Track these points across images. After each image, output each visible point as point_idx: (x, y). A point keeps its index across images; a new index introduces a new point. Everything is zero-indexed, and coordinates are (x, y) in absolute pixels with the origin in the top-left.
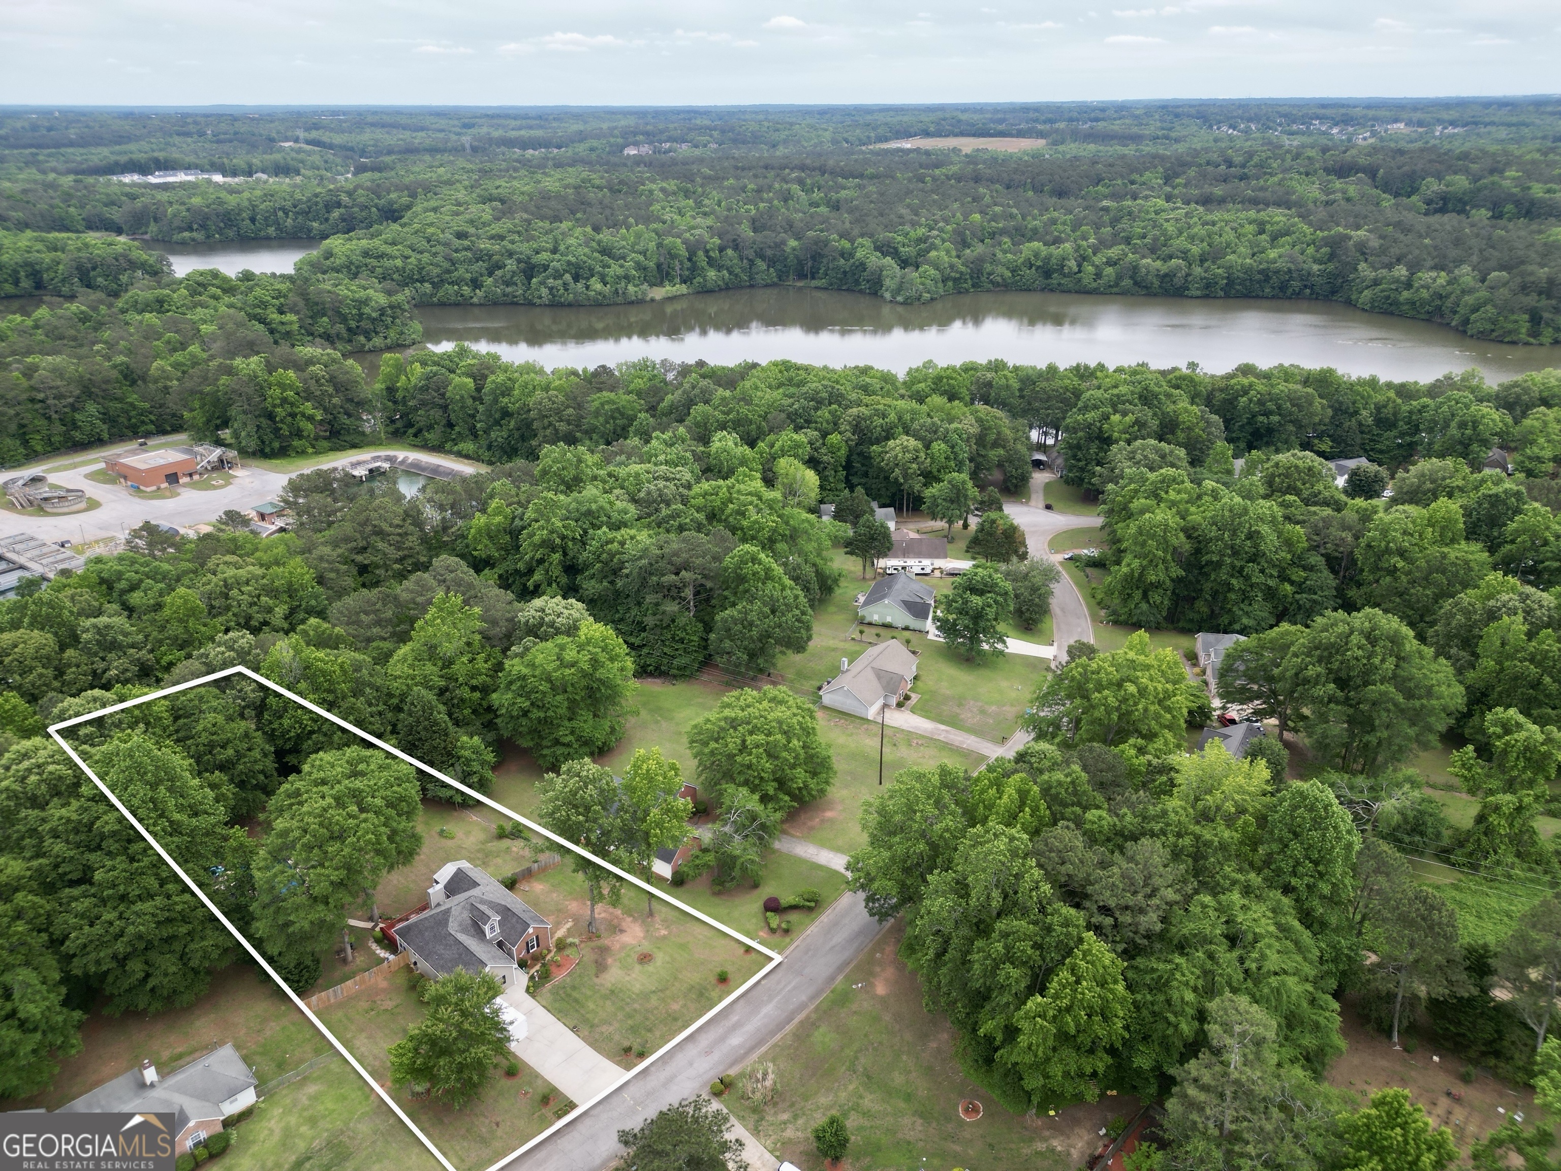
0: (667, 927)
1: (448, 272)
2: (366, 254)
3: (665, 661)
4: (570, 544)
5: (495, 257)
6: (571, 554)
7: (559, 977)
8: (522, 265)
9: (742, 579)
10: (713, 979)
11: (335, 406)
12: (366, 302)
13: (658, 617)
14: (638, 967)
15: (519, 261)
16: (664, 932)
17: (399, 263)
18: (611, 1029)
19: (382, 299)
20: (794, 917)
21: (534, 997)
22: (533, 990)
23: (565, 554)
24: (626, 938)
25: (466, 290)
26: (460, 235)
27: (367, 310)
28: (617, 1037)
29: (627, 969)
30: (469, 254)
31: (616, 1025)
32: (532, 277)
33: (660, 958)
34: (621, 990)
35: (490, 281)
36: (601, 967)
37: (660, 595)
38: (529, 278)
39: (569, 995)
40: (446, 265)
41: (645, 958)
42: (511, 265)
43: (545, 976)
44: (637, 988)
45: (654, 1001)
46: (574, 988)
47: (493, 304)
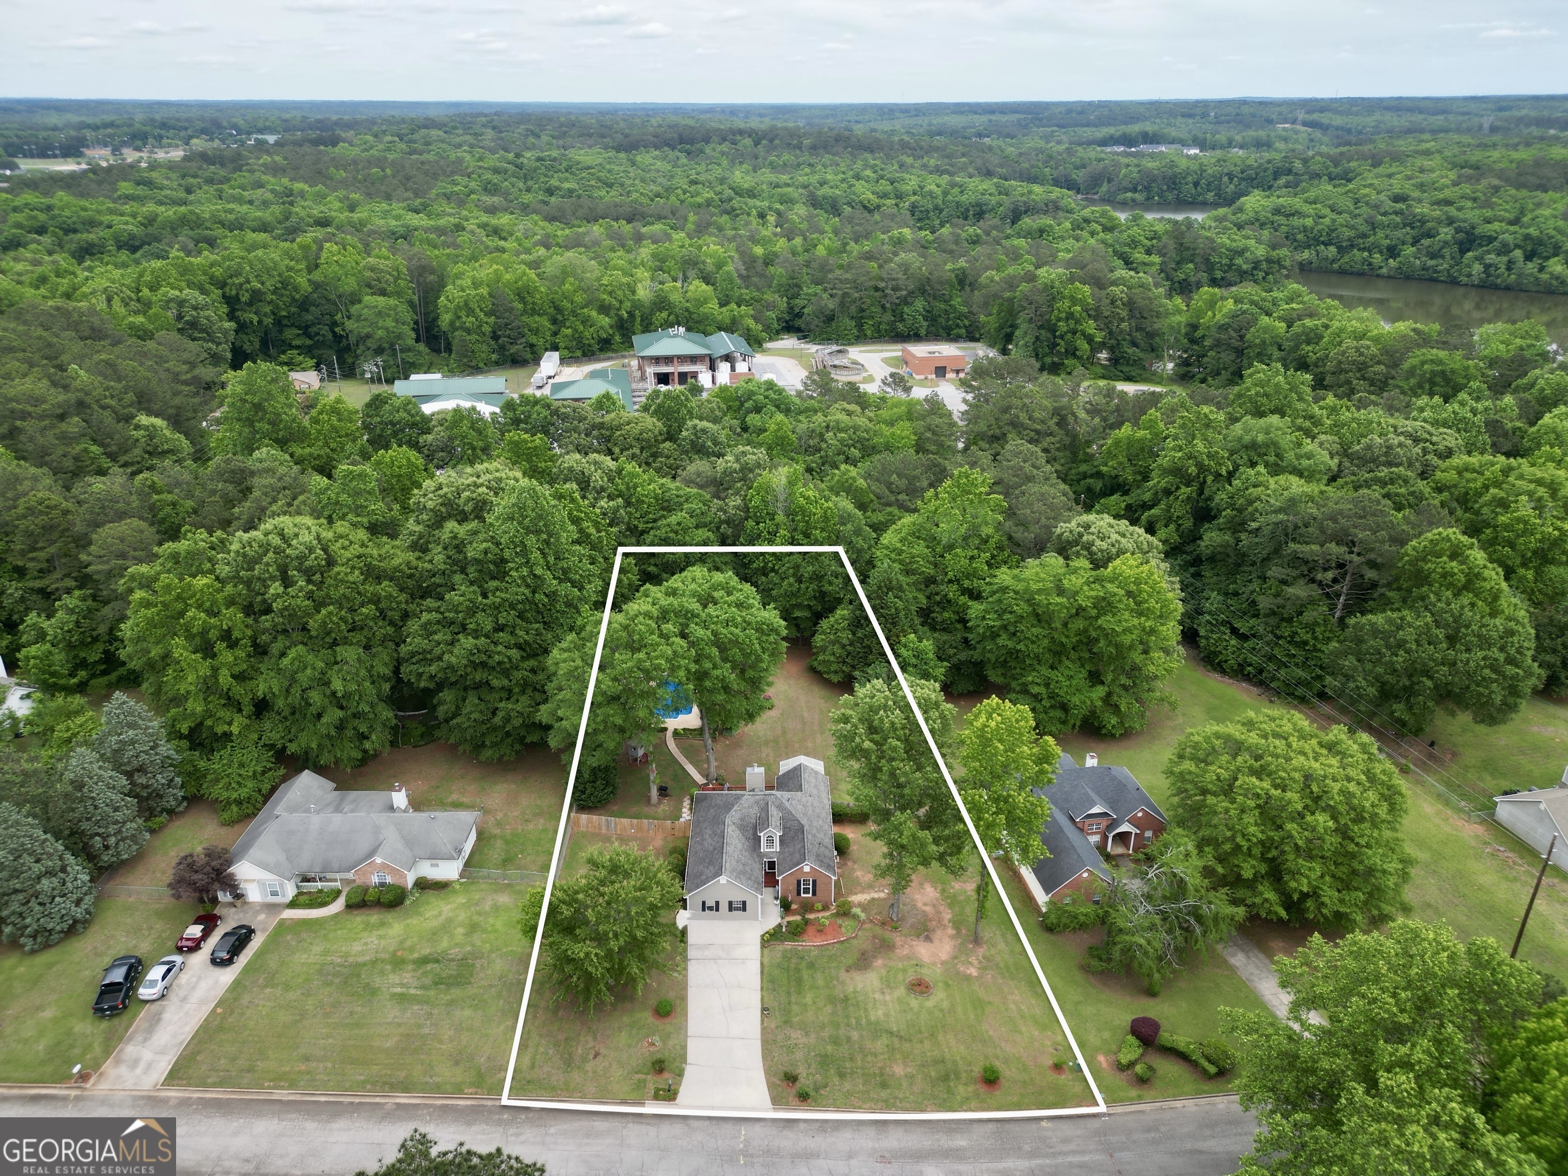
0: (983, 969)
1: (1364, 236)
2: (1277, 211)
3: (1271, 667)
4: (1210, 478)
5: (1429, 225)
6: (1207, 492)
7: (810, 943)
8: (1461, 236)
9: (1421, 578)
10: (977, 1070)
11: (1122, 331)
12: (1241, 252)
13: (1279, 601)
14: (901, 991)
15: (1458, 230)
16: (973, 971)
17: (1309, 222)
18: (804, 1040)
19: (1261, 251)
20: (1167, 1068)
21: (763, 946)
22: (771, 938)
23: (1201, 492)
24: (923, 950)
25: (1377, 258)
26: (1397, 199)
27: (1239, 261)
28: (799, 1055)
29: (888, 984)
30: (1398, 219)
31: (812, 1040)
32: (1469, 250)
33: (938, 997)
34: (857, 1005)
35: (1409, 250)
36: (863, 962)
37: (1295, 573)
38: (1463, 251)
39: (798, 970)
40: (1364, 228)
41: (920, 987)
42: (1446, 233)
43: (796, 932)
44: (877, 1014)
45: (880, 1045)
46: (811, 966)
47: (1405, 277)
